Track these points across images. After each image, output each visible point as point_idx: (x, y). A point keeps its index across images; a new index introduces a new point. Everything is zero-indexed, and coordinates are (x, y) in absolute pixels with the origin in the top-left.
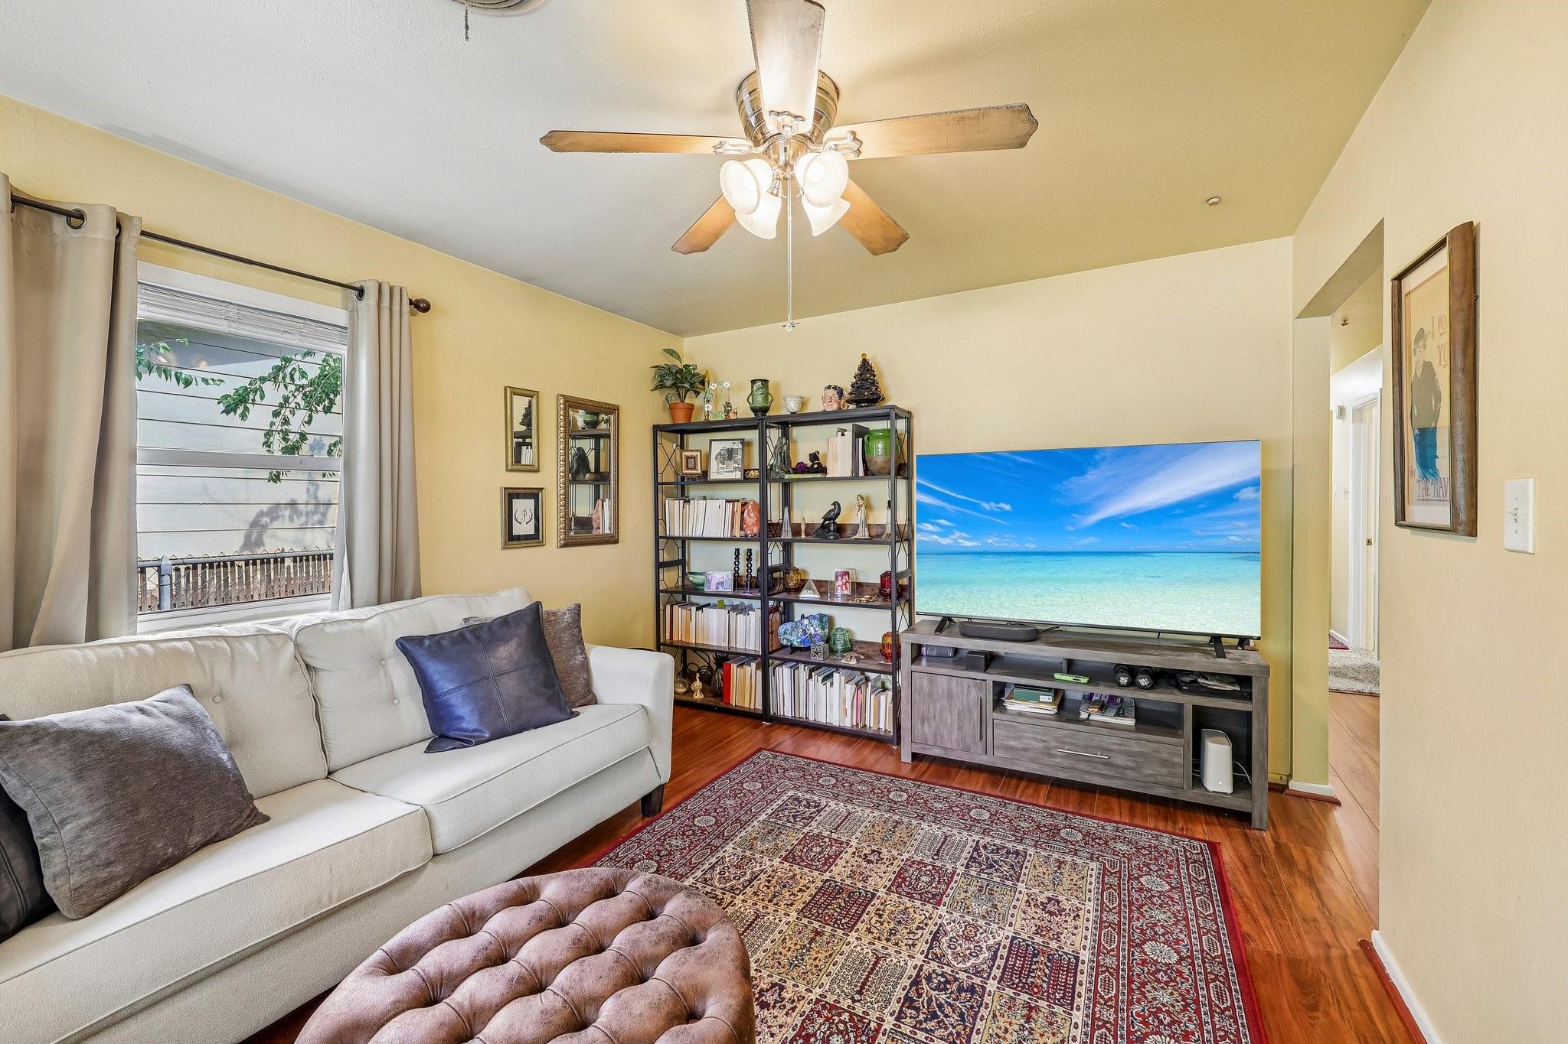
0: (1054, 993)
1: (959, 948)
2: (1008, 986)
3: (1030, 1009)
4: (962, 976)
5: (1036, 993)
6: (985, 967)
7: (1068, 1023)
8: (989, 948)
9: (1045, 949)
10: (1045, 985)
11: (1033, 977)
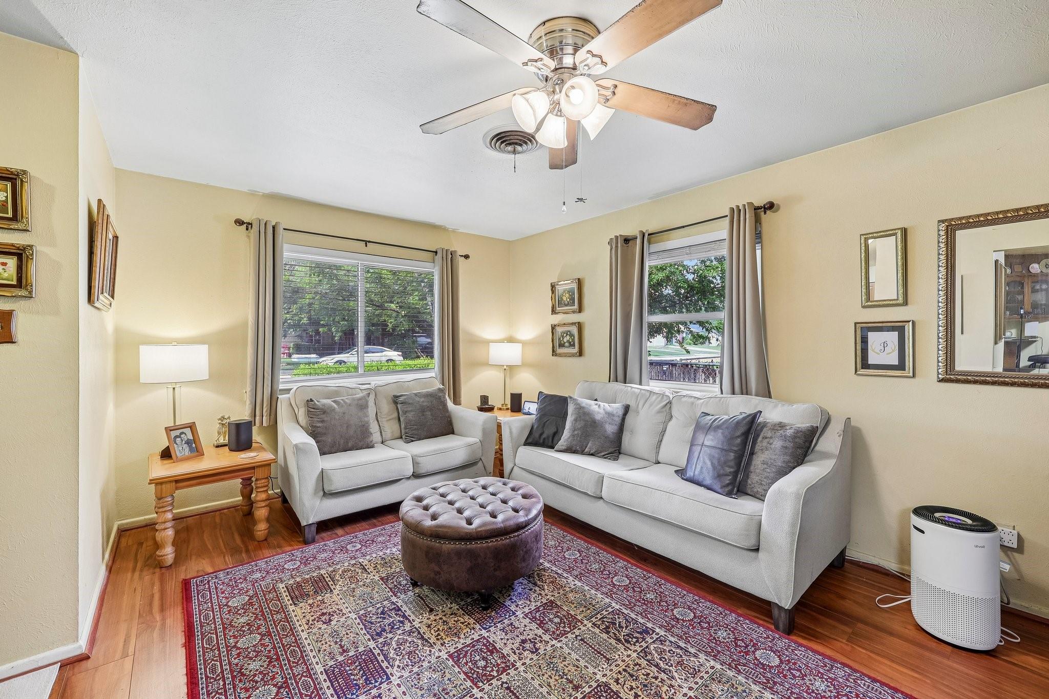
0: (340, 669)
1: (408, 645)
2: (365, 651)
3: (344, 651)
4: (390, 636)
5: (348, 660)
6: (385, 648)
7: (322, 661)
8: (394, 659)
9: (365, 690)
10: (348, 668)
11: (357, 666)
